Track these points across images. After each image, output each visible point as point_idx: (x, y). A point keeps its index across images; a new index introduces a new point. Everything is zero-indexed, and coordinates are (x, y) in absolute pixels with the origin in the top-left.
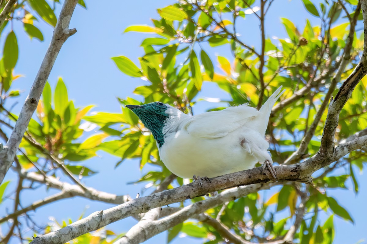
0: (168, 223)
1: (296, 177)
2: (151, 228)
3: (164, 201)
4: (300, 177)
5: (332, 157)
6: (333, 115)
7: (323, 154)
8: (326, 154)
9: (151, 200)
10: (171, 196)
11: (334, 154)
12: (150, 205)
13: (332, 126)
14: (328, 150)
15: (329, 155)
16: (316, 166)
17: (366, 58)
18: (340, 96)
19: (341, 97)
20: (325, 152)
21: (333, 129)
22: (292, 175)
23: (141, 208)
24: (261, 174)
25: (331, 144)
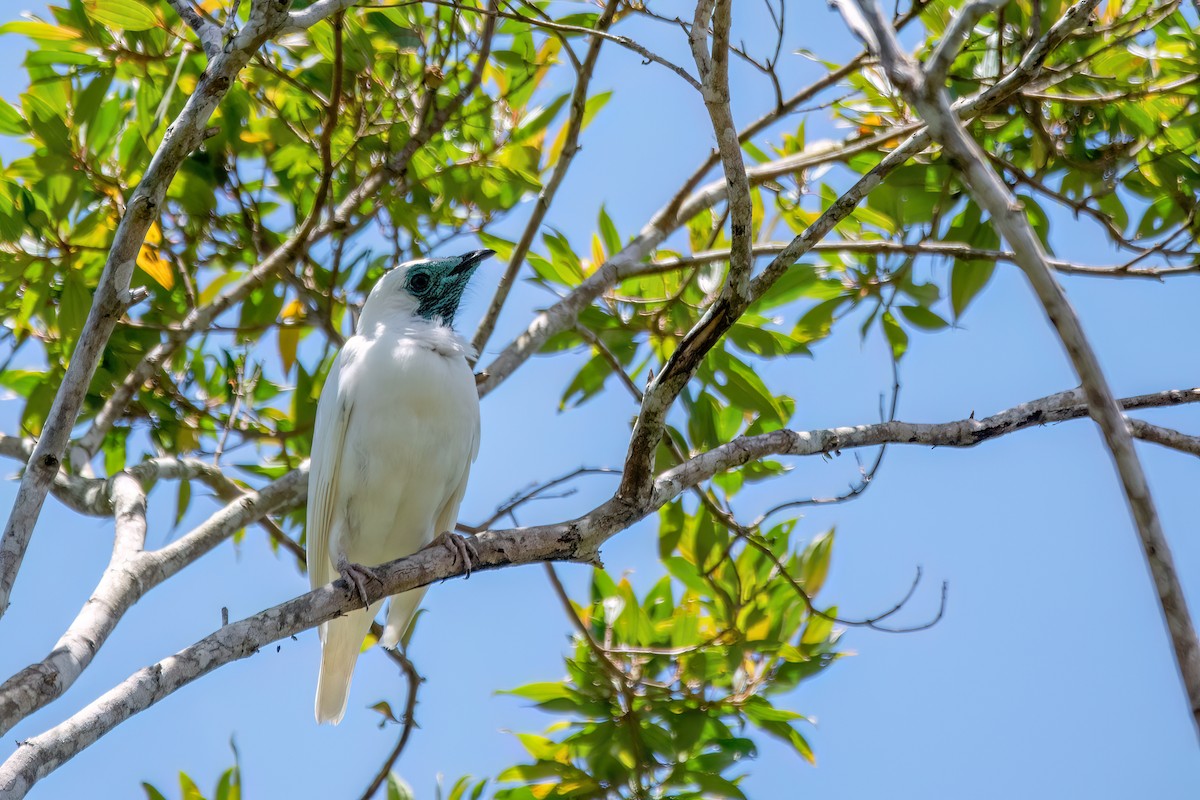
1: (569, 553)
2: (149, 573)
3: (286, 629)
4: (577, 552)
5: (648, 505)
6: (655, 414)
7: (629, 500)
8: (636, 501)
11: (652, 497)
12: (257, 641)
13: (650, 437)
14: (640, 490)
15: (642, 501)
16: (614, 527)
17: (735, 290)
18: (672, 372)
19: (677, 374)
20: (634, 495)
21: (654, 443)
22: (561, 548)
23: (238, 649)
24: (493, 551)
25: (647, 478)
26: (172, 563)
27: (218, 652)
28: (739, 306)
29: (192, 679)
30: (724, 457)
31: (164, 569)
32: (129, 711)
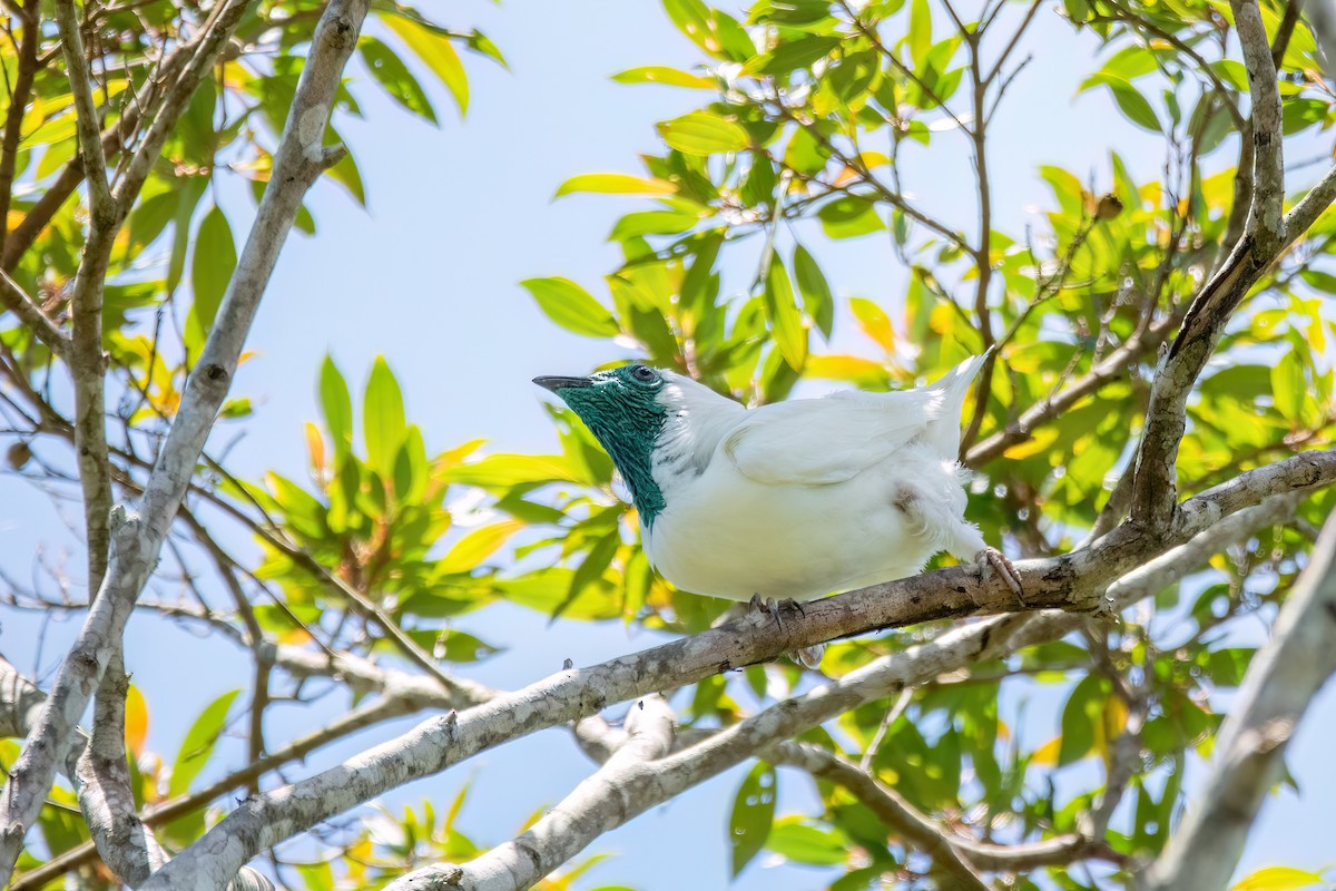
0: (692, 767)
1: (1061, 596)
2: (639, 784)
3: (647, 681)
4: (1071, 595)
5: (1169, 530)
6: (1168, 401)
7: (1141, 523)
8: (1151, 524)
9: (607, 677)
10: (671, 663)
11: (1175, 521)
12: (603, 692)
13: (1164, 435)
14: (1156, 510)
15: (1160, 525)
16: (1122, 561)
17: (1261, 221)
18: (1186, 340)
19: (1191, 343)
20: (1149, 516)
21: (1170, 443)
22: (1048, 589)
23: (574, 702)
24: (950, 589)
25: (1165, 492)
26: (675, 775)
27: (544, 703)
28: (1269, 244)
30: (1283, 473)
31: (664, 784)
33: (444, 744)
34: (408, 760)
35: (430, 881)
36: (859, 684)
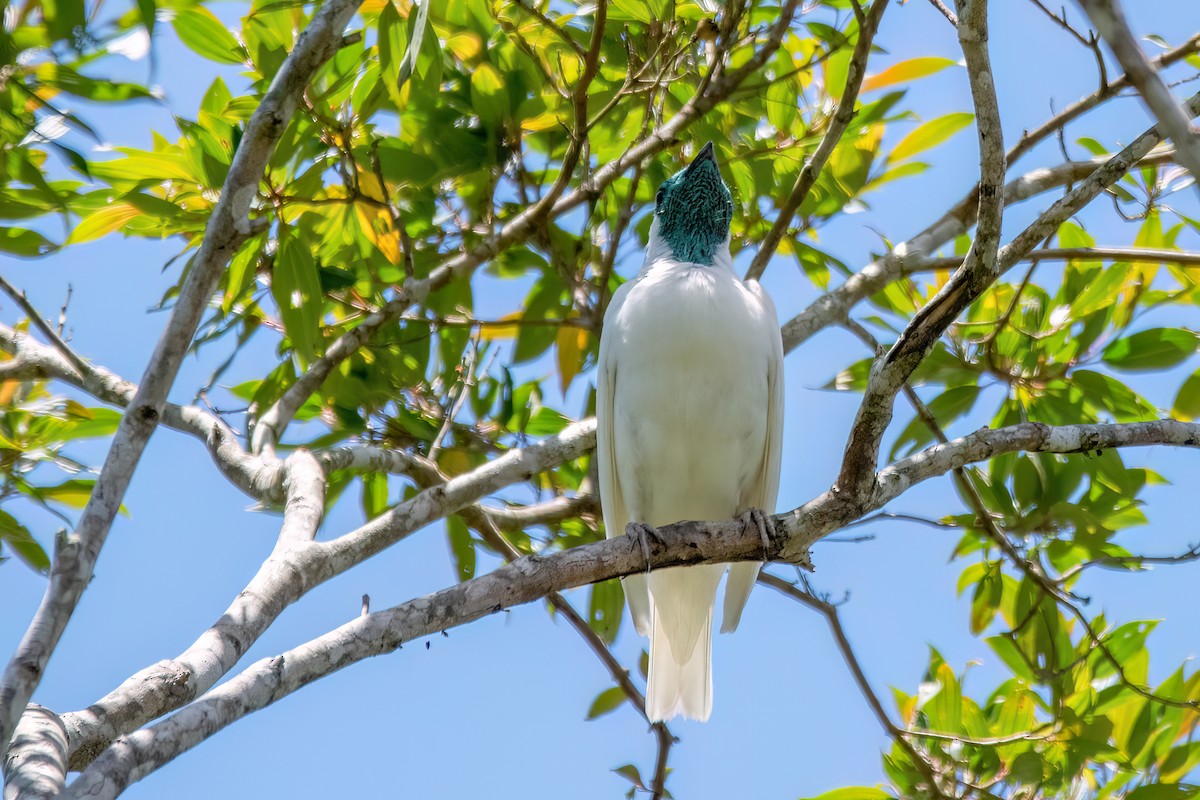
0: (358, 550)
1: (774, 553)
2: (315, 566)
3: (435, 623)
4: (783, 551)
5: (869, 501)
6: (882, 397)
7: (847, 494)
8: (856, 495)
9: (404, 621)
10: (455, 607)
11: (875, 493)
12: (400, 635)
13: (875, 423)
14: (860, 484)
15: (863, 497)
16: (828, 525)
17: (980, 259)
18: (904, 349)
19: (908, 353)
20: (854, 490)
21: (878, 431)
23: (377, 643)
24: (685, 544)
25: (869, 470)
26: (343, 557)
27: (354, 645)
28: (984, 278)
29: (320, 675)
30: (961, 451)
31: (333, 564)
32: (242, 709)
33: (273, 686)
34: (245, 701)
35: (162, 681)
36: (496, 476)
